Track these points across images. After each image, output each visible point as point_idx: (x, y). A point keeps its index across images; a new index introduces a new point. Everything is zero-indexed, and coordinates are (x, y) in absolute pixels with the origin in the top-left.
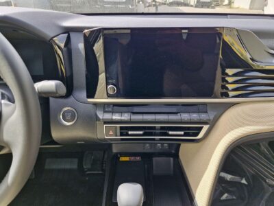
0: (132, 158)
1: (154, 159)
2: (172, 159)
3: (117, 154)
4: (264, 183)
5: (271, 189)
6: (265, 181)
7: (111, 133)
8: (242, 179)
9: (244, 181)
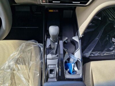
0: (54, 11)
1: (64, 11)
2: (72, 11)
3: (47, 8)
4: (107, 19)
5: (109, 22)
6: (108, 19)
7: (44, 1)
8: (99, 18)
9: (100, 19)
